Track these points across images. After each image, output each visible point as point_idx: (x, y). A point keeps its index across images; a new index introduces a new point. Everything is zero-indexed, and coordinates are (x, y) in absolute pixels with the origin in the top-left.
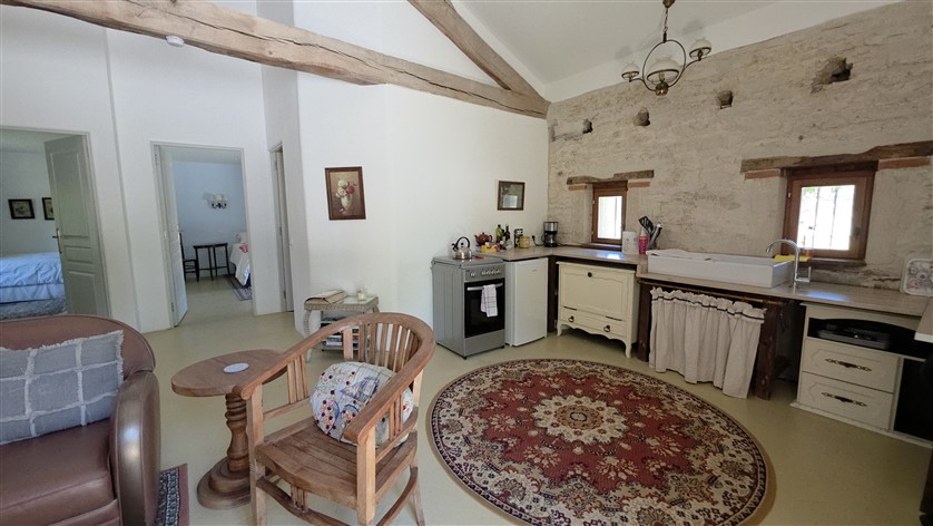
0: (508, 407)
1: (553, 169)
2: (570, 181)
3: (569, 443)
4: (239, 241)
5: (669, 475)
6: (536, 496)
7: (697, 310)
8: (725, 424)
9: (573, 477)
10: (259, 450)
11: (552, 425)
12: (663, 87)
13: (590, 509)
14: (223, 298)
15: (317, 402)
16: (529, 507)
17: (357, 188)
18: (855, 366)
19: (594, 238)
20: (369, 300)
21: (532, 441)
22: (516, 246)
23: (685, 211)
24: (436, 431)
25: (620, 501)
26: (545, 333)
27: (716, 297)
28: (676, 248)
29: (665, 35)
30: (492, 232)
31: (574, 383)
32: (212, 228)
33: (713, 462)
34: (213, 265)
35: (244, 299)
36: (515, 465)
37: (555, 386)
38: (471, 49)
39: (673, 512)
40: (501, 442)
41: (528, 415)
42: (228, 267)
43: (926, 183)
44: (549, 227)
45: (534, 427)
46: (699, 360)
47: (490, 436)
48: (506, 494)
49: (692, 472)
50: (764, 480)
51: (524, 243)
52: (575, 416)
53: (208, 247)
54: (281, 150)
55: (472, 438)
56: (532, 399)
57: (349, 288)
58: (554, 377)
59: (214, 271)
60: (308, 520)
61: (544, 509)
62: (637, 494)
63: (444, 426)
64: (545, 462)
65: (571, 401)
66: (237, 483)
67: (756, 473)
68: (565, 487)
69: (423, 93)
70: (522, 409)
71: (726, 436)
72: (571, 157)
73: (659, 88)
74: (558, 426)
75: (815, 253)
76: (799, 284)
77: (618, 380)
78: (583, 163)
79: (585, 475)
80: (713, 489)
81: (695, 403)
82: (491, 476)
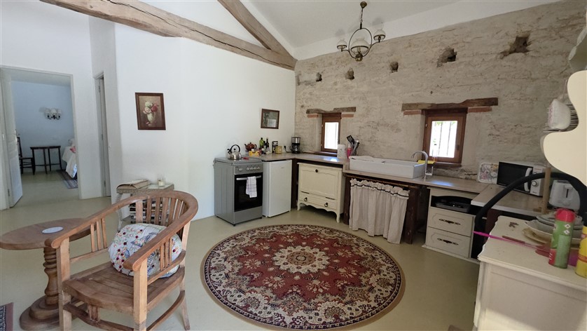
0: (257, 255)
1: (299, 103)
2: (308, 112)
3: (292, 274)
4: (71, 144)
5: (348, 288)
6: (266, 305)
7: (375, 192)
8: (384, 258)
9: (290, 293)
10: (65, 284)
11: (284, 264)
12: (360, 56)
13: (298, 311)
14: (55, 187)
15: (113, 250)
16: (260, 312)
17: (159, 108)
18: (453, 223)
19: (323, 149)
20: (166, 186)
21: (270, 274)
22: (273, 152)
23: (372, 133)
24: (207, 270)
25: (316, 305)
26: (289, 209)
27: (385, 184)
28: (368, 155)
29: (361, 25)
30: (257, 143)
31: (302, 238)
32: (48, 133)
33: (373, 280)
34: (48, 162)
35: (72, 188)
36: (256, 289)
37: (290, 241)
38: (244, 20)
39: (345, 309)
40: (249, 276)
41: (269, 259)
42: (60, 164)
43: (490, 121)
44: (295, 140)
45: (272, 265)
46: (376, 221)
47: (243, 272)
48: (247, 306)
49: (361, 285)
50: (399, 287)
51: (279, 150)
52: (299, 258)
53: (44, 148)
54: (103, 78)
55: (231, 275)
56: (274, 248)
57: (152, 177)
58: (290, 236)
59: (48, 168)
60: (100, 327)
61: (269, 313)
62: (327, 300)
63: (213, 268)
64: (275, 286)
65: (299, 249)
66: (51, 312)
67: (395, 284)
68: (285, 299)
69: (208, 46)
70: (267, 255)
71: (384, 265)
72: (309, 96)
73: (357, 57)
74: (287, 264)
75: (438, 159)
76: (427, 176)
77: (329, 236)
78: (316, 100)
79: (299, 291)
80: (370, 294)
81: (371, 247)
82: (240, 296)
